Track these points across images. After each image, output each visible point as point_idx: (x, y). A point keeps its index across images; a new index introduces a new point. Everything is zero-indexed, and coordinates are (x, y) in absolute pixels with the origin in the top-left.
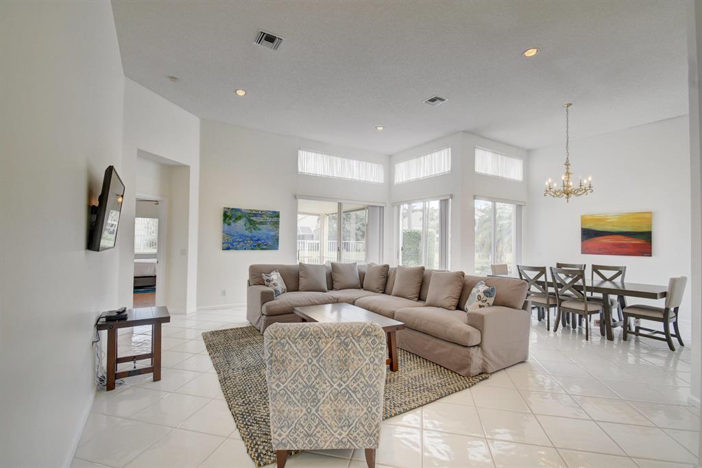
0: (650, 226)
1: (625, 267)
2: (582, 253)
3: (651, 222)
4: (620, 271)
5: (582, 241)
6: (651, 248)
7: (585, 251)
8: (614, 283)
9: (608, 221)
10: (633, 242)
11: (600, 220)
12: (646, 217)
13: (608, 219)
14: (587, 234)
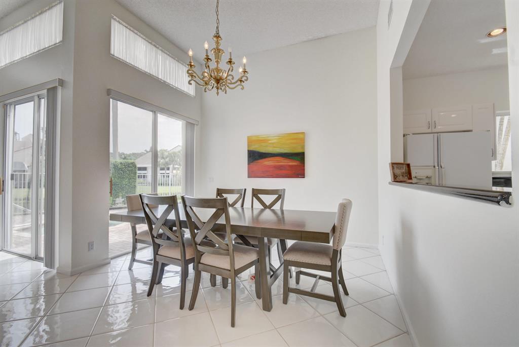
0: (303, 147)
1: (284, 190)
2: (249, 177)
3: (304, 143)
4: (280, 195)
5: (248, 164)
6: (304, 170)
7: (251, 175)
8: (273, 211)
9: (270, 142)
10: (291, 164)
11: (264, 141)
12: (300, 138)
13: (270, 140)
14: (254, 156)
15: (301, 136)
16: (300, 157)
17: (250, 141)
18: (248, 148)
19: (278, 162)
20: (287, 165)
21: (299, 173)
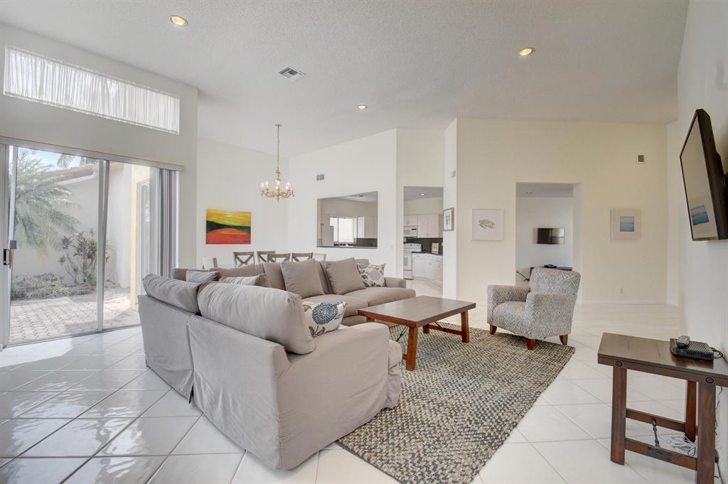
0: (250, 223)
3: (250, 220)
5: (206, 233)
6: (250, 238)
7: (209, 241)
10: (241, 234)
12: (248, 216)
14: (212, 226)
15: (249, 215)
16: (248, 229)
17: (209, 214)
18: (207, 219)
19: (232, 232)
20: (239, 235)
21: (247, 240)
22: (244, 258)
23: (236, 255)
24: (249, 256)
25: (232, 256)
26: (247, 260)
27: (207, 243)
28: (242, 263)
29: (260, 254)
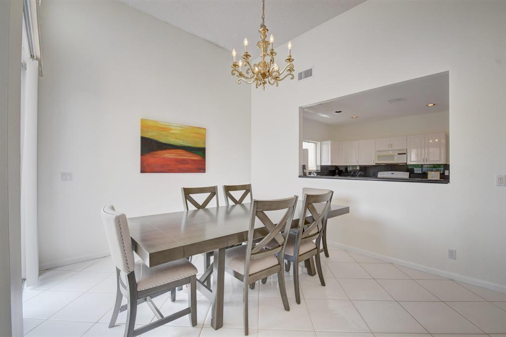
0: (204, 143)
3: (205, 139)
5: (142, 154)
6: (205, 165)
7: (145, 169)
9: (172, 131)
10: (193, 158)
11: (165, 129)
12: (201, 133)
13: (171, 130)
14: (149, 146)
15: (203, 131)
16: (201, 151)
17: (144, 126)
18: (142, 133)
19: (180, 155)
20: (189, 159)
21: (200, 167)
22: (200, 198)
23: (187, 192)
24: (208, 195)
25: (181, 195)
26: (207, 202)
27: (142, 171)
28: (199, 207)
29: (228, 189)
